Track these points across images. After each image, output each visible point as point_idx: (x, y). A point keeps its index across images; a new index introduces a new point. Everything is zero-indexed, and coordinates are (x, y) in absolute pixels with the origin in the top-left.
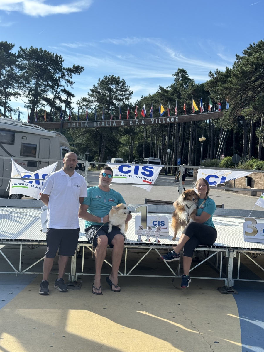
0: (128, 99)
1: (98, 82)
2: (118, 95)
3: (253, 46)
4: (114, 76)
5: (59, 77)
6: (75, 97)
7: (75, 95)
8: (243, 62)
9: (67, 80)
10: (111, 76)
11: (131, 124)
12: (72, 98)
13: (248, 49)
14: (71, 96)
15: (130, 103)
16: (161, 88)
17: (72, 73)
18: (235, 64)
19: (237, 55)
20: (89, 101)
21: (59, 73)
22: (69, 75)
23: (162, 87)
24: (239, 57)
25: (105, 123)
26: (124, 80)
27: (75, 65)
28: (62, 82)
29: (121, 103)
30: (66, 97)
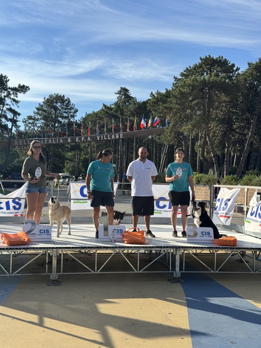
0: (73, 116)
1: (43, 100)
2: (64, 113)
3: (189, 69)
4: (59, 95)
5: (5, 96)
6: (21, 116)
7: (21, 114)
8: (181, 84)
9: (13, 98)
10: (56, 94)
11: (78, 141)
12: (18, 117)
13: (184, 71)
14: (17, 115)
15: (75, 120)
16: (104, 105)
17: (17, 92)
18: (173, 85)
19: (174, 76)
20: (35, 119)
21: (4, 92)
22: (15, 95)
23: (106, 105)
24: (176, 78)
25: (52, 140)
26: (69, 98)
27: (20, 84)
28: (8, 101)
29: (67, 121)
30: (12, 116)
